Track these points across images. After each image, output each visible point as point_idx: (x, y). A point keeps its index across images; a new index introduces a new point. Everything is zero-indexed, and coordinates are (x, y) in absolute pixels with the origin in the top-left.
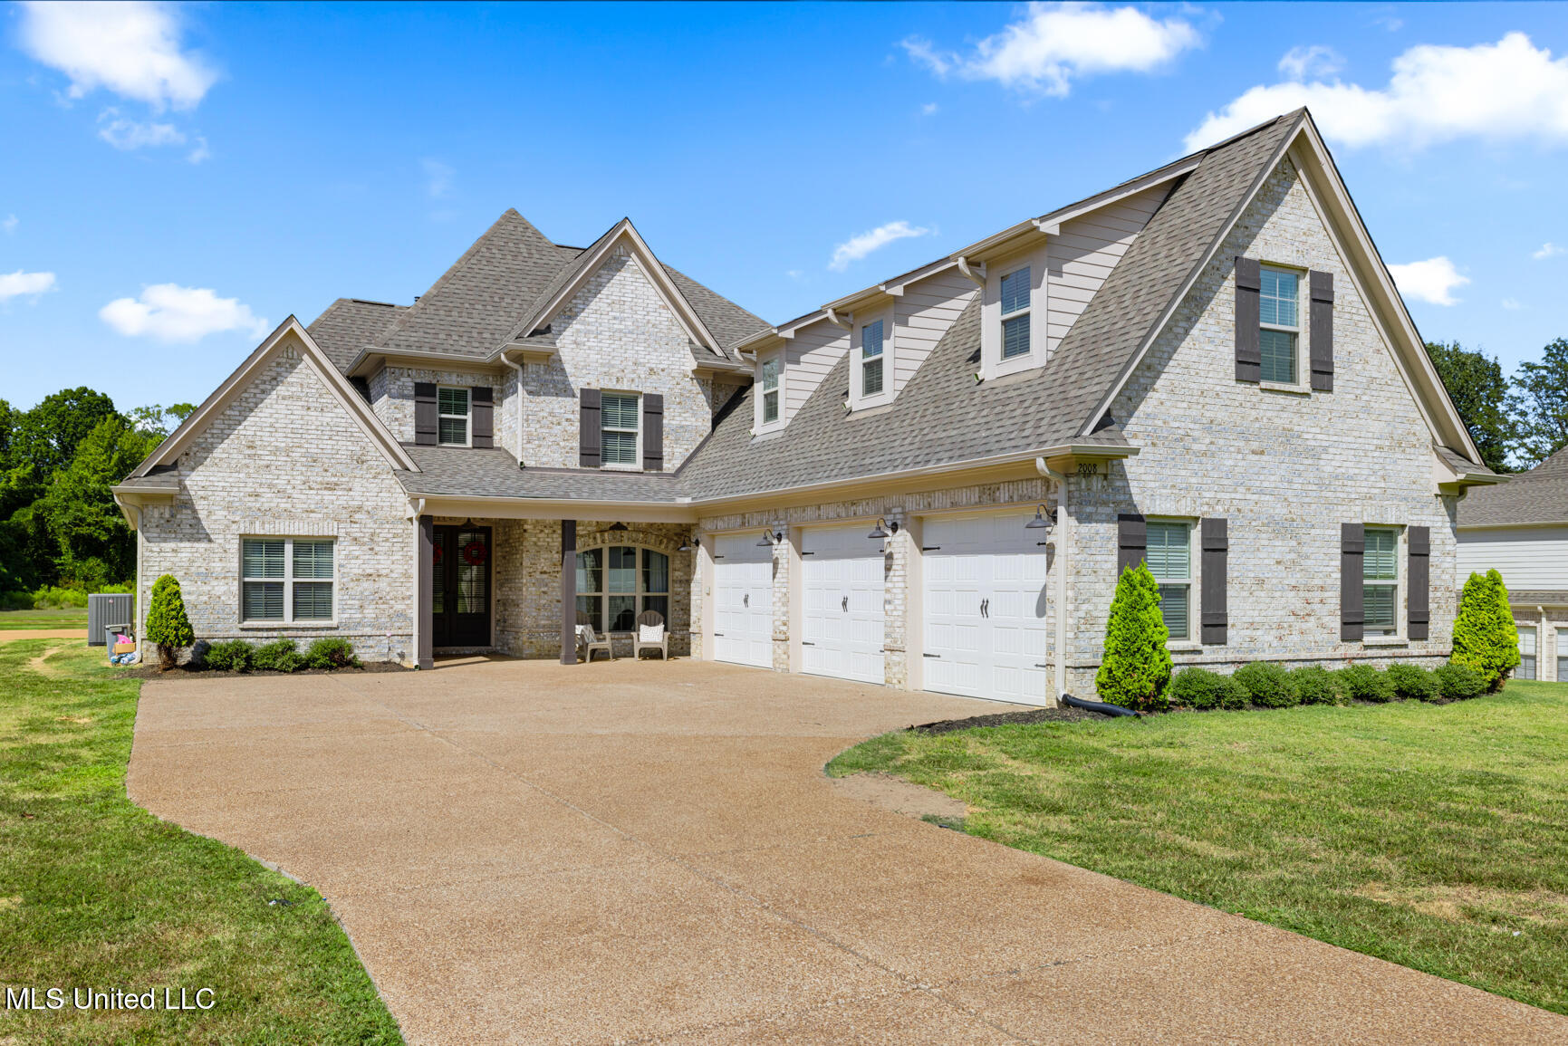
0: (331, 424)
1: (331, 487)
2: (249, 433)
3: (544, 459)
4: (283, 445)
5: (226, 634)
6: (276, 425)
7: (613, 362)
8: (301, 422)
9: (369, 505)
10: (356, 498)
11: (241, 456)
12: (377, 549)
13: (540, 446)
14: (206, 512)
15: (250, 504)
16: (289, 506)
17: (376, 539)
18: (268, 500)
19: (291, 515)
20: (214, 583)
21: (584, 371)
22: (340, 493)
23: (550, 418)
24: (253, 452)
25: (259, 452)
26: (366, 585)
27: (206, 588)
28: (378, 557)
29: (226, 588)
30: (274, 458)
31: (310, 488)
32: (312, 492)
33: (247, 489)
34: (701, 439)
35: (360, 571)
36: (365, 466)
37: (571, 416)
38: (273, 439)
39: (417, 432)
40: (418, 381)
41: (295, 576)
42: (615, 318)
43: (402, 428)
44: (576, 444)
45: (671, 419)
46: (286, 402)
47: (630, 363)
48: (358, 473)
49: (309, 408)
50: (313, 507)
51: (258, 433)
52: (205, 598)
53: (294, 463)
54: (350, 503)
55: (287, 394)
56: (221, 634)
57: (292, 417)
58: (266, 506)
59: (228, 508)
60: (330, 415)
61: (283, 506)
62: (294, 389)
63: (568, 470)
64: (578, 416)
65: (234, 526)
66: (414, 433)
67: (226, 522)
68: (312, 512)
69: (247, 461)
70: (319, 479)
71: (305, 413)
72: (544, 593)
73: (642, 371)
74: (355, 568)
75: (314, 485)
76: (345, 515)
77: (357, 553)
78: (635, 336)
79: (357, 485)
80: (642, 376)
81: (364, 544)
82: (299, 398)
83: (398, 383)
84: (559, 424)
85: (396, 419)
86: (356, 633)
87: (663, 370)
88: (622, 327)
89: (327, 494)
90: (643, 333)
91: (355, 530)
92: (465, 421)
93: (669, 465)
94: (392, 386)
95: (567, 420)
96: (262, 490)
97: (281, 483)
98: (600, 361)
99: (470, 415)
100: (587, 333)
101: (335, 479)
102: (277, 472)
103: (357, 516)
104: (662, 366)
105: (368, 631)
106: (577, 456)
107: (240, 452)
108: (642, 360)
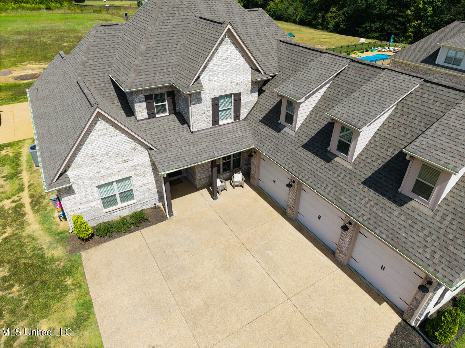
0: (121, 140)
1: (126, 161)
2: (90, 152)
3: (200, 127)
4: (105, 152)
5: (100, 216)
6: (100, 146)
7: (223, 84)
8: (110, 142)
9: (141, 163)
10: (136, 162)
11: (90, 161)
12: (146, 175)
13: (198, 123)
14: (82, 183)
15: (97, 176)
16: (112, 172)
17: (145, 173)
18: (103, 172)
19: (113, 174)
20: (92, 203)
21: (213, 91)
22: (129, 162)
23: (201, 112)
24: (94, 158)
25: (96, 158)
26: (144, 187)
27: (89, 205)
28: (147, 178)
29: (96, 203)
30: (102, 158)
31: (118, 164)
32: (119, 165)
33: (95, 171)
34: (254, 104)
35: (141, 184)
36: (137, 150)
37: (209, 109)
38: (100, 151)
39: (148, 115)
40: (146, 94)
41: (119, 191)
42: (224, 66)
43: (143, 114)
44: (211, 119)
45: (243, 100)
46: (102, 137)
47: (230, 83)
48: (135, 153)
49: (111, 137)
50: (120, 170)
51: (94, 151)
52: (90, 208)
53: (110, 157)
54: (134, 164)
55: (101, 134)
56: (98, 216)
57: (106, 142)
58: (104, 174)
59: (90, 179)
60: (120, 137)
61: (109, 172)
62: (104, 131)
63: (208, 129)
64: (211, 108)
65: (94, 184)
67: (90, 184)
68: (121, 171)
69: (93, 162)
70: (121, 160)
71: (110, 139)
72: (203, 169)
73: (234, 85)
74: (139, 183)
75: (119, 162)
76: (132, 169)
77: (139, 179)
78: (231, 71)
79: (135, 158)
80: (234, 87)
81: (142, 175)
82: (107, 134)
83: (138, 97)
84: (205, 113)
86: (143, 202)
87: (241, 82)
88: (227, 69)
89: (125, 164)
90: (234, 70)
91: (137, 172)
92: (165, 104)
93: (242, 117)
94: (136, 99)
95: (207, 111)
96: (100, 170)
97: (107, 165)
98: (219, 85)
100: (213, 75)
101: (127, 158)
102: (104, 162)
103: (137, 168)
104: (241, 81)
105: (147, 200)
106: (211, 123)
107: (89, 159)
108: (234, 81)
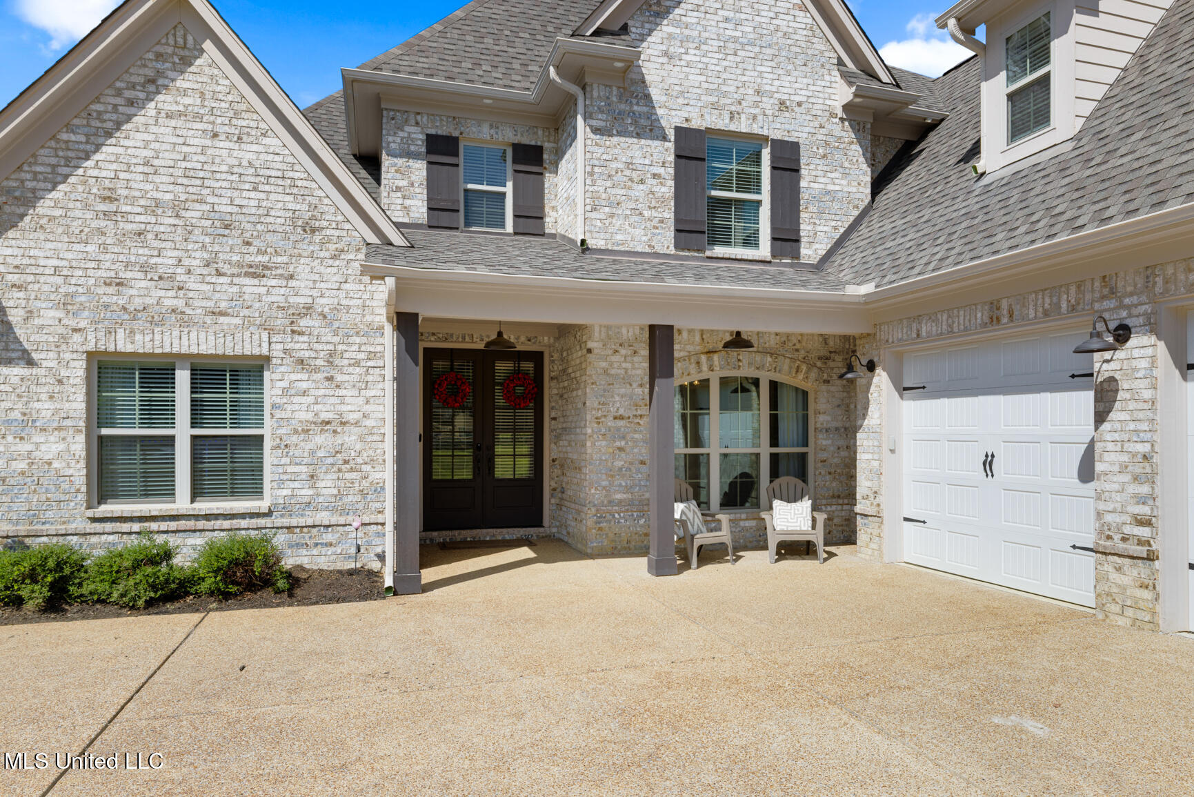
0: (257, 164)
1: (257, 272)
2: (104, 174)
3: (619, 237)
4: (169, 197)
5: (62, 529)
6: (156, 162)
7: (724, 88)
8: (202, 158)
9: (324, 304)
10: (303, 290)
11: (89, 215)
12: (339, 378)
13: (612, 216)
14: (21, 312)
15: (105, 299)
16: (179, 303)
17: (337, 361)
18: (140, 291)
19: (183, 320)
20: (39, 438)
21: (681, 101)
22: (274, 282)
23: (628, 172)
24: (113, 207)
25: (124, 208)
26: (320, 439)
27: (25, 447)
28: (342, 392)
29: (62, 446)
30: (153, 220)
31: (219, 274)
32: (222, 280)
33: (99, 273)
34: (856, 213)
35: (310, 416)
36: (317, 238)
37: (661, 171)
38: (148, 187)
39: (430, 209)
40: (433, 131)
41: (194, 424)
42: (727, 20)
43: (408, 202)
44: (669, 215)
45: (812, 180)
46: (173, 123)
47: (751, 92)
48: (305, 248)
49: (215, 135)
50: (223, 305)
51: (122, 175)
52: (22, 465)
53: (189, 228)
54: (291, 300)
55: (174, 108)
56: (52, 529)
57: (185, 149)
58: (138, 303)
59: (66, 303)
60: (255, 148)
61: (167, 302)
62: (187, 101)
63: (657, 255)
64: (672, 171)
65: (77, 338)
66: (425, 210)
67: (61, 330)
68: (222, 314)
69: (102, 224)
70: (235, 258)
71: (208, 143)
72: (621, 449)
73: (768, 104)
74: (301, 411)
75: (226, 269)
76: (281, 321)
77: (304, 385)
78: (757, 49)
79: (303, 269)
80: (769, 112)
81: (317, 370)
82: (198, 117)
83: (401, 134)
84: (642, 182)
85: (398, 189)
86: (302, 522)
87: (799, 104)
88: (739, 34)
89: (251, 287)
90: (770, 46)
91: (300, 346)
92: (504, 194)
93: (811, 251)
94: (390, 139)
95: (655, 176)
96: (129, 275)
97: (166, 263)
98: (705, 85)
99: (510, 185)
100: (684, 40)
101: (264, 259)
102: (157, 244)
103: (304, 322)
104: (797, 99)
105: (324, 517)
106: (671, 234)
107: (87, 207)
108: (768, 88)
